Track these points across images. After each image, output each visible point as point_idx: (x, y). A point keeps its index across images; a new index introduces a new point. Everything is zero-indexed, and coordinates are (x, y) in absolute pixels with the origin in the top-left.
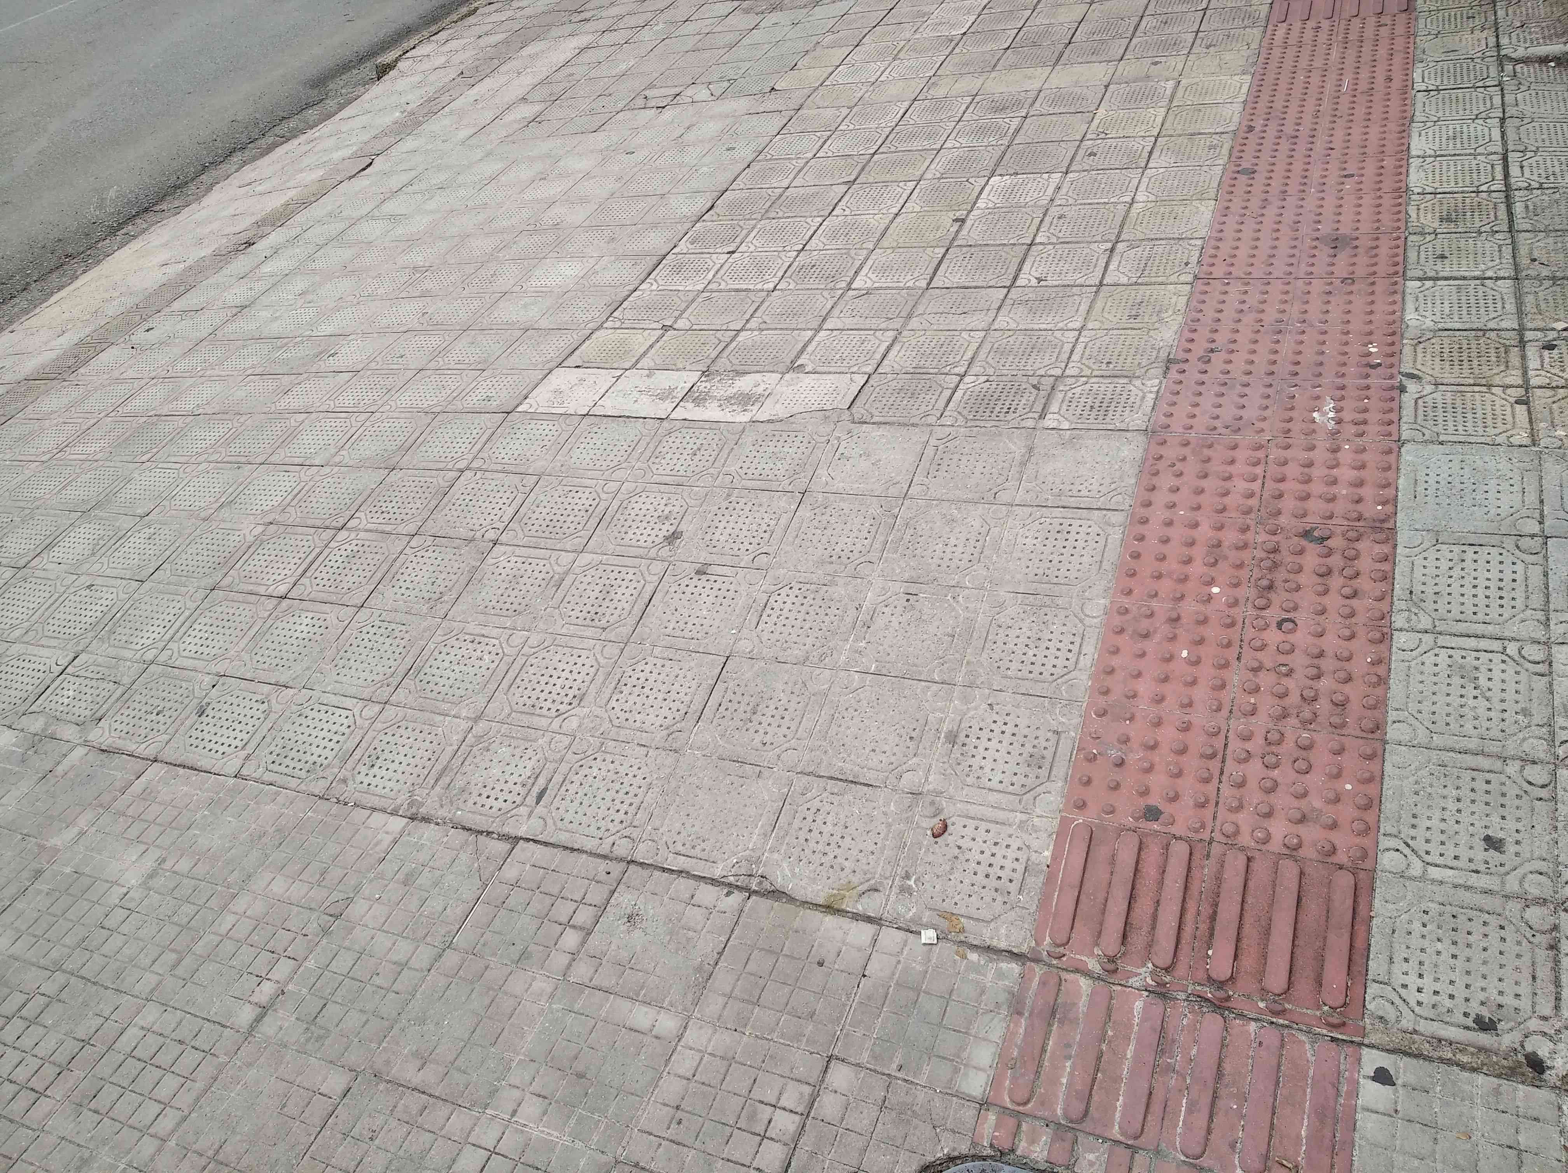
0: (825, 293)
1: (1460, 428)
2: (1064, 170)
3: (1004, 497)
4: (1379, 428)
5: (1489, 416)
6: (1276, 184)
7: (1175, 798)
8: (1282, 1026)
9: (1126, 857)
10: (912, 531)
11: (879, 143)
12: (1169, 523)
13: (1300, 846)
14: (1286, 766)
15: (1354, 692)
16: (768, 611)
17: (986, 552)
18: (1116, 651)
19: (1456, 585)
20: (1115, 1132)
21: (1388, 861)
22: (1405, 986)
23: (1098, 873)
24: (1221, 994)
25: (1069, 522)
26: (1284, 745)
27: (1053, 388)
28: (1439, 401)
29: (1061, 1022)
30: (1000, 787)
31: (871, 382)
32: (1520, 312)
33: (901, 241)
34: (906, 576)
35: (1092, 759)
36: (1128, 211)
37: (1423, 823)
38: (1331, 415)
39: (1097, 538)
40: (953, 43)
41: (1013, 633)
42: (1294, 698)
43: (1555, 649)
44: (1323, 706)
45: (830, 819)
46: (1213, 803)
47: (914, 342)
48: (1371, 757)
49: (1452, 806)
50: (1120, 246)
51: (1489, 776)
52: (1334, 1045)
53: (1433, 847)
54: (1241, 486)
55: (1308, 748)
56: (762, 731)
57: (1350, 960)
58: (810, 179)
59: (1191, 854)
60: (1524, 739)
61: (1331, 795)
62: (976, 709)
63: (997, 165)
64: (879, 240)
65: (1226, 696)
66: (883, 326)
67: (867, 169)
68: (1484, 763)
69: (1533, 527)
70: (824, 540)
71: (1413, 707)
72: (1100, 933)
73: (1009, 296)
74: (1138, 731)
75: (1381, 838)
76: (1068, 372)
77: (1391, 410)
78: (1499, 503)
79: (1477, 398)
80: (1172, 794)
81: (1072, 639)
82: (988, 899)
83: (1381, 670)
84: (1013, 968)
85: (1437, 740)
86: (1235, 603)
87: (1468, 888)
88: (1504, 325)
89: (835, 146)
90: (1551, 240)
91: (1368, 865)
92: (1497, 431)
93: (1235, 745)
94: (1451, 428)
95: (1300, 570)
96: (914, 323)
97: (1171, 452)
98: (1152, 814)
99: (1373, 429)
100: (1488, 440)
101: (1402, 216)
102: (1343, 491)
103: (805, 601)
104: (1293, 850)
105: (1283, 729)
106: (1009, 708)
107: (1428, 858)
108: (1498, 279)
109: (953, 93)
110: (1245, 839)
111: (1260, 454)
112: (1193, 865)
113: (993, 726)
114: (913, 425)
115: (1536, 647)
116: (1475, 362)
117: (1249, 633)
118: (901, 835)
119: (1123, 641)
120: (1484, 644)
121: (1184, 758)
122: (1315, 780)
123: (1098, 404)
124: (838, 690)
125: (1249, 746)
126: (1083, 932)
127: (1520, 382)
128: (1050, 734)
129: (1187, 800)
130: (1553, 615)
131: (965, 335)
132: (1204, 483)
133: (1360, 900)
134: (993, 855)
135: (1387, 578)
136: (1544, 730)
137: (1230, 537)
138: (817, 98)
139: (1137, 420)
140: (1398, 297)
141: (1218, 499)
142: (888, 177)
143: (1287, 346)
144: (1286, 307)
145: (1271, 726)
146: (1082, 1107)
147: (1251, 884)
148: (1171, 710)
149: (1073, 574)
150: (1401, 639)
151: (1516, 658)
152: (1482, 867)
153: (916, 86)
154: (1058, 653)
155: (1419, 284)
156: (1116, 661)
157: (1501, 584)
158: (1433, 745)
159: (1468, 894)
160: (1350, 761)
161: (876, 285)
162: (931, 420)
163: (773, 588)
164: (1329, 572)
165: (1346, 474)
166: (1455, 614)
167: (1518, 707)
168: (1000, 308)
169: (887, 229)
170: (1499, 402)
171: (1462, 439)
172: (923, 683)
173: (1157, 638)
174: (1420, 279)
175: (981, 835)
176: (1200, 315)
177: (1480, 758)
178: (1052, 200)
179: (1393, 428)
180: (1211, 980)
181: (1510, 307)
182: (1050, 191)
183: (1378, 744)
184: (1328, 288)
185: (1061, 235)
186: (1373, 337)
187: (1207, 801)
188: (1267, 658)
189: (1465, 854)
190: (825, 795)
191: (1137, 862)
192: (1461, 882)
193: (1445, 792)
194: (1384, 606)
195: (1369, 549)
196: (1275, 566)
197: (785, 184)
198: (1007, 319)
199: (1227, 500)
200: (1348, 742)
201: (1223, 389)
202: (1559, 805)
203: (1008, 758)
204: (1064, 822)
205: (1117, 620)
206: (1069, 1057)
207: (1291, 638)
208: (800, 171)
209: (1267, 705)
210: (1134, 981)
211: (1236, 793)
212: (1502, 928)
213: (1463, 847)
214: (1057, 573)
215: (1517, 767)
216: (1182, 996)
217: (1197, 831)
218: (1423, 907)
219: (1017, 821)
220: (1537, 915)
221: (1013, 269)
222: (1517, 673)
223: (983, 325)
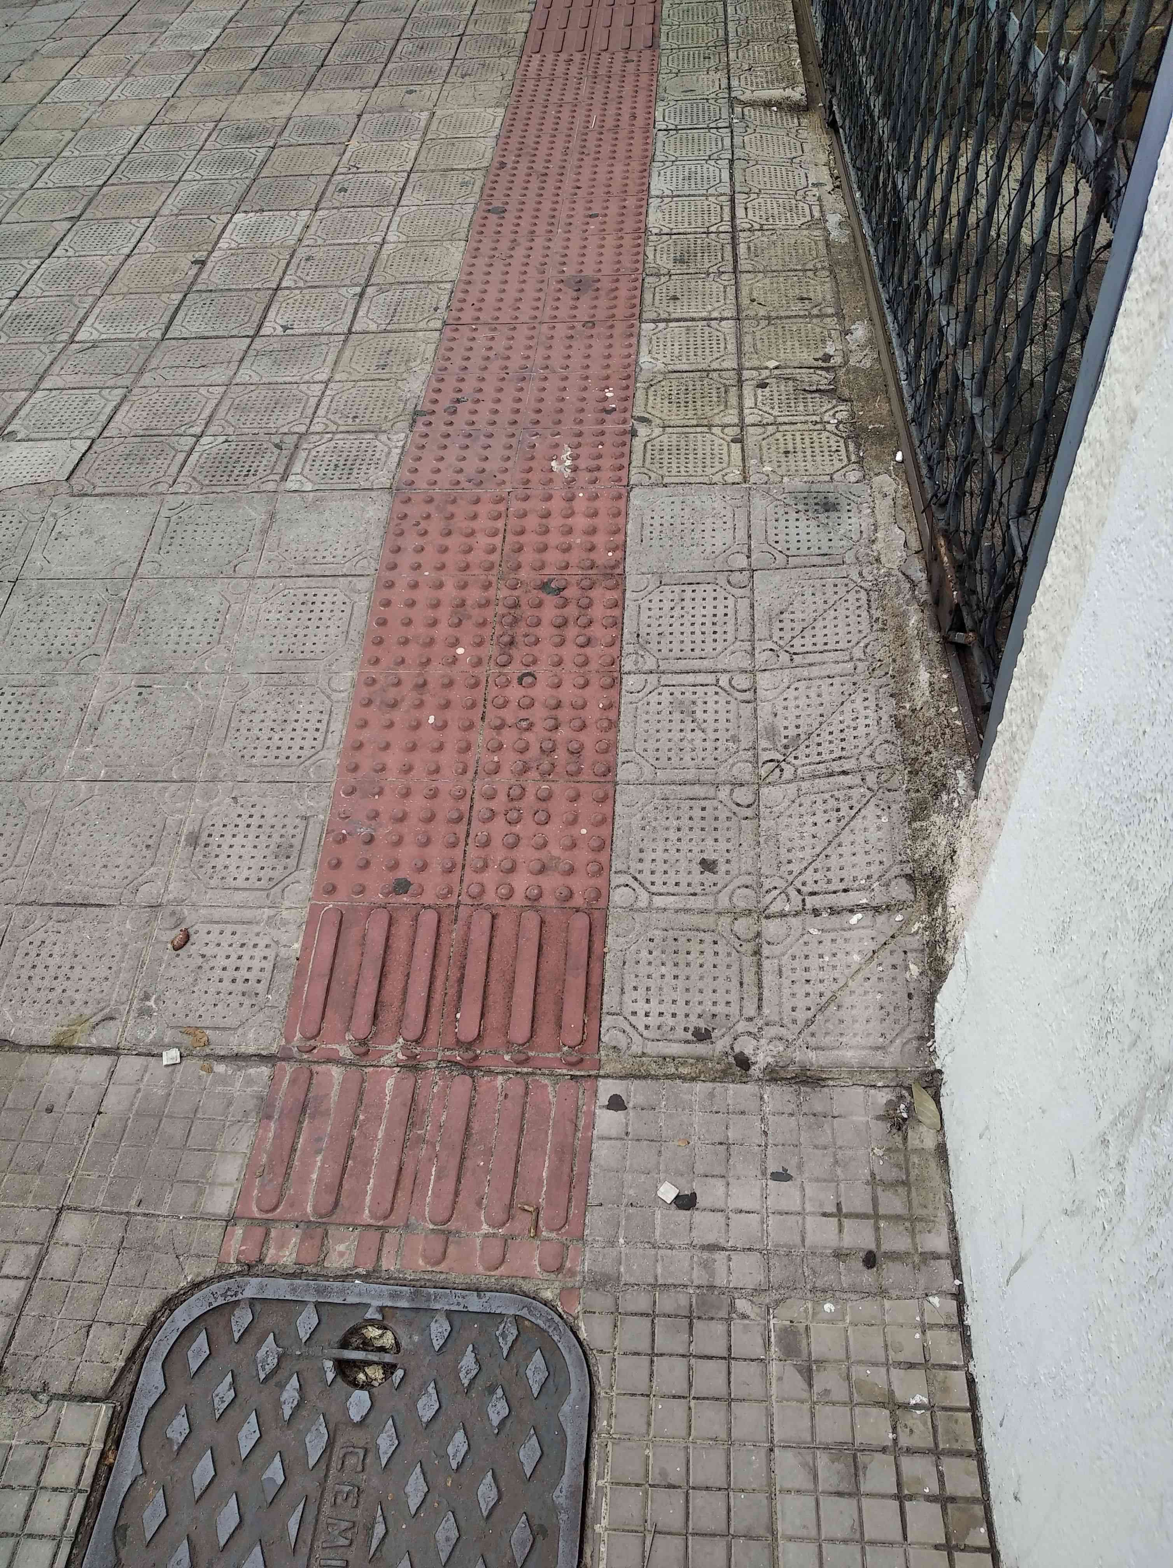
0: (44, 348)
1: (683, 469)
2: (313, 207)
3: (245, 569)
4: (611, 474)
5: (708, 456)
6: (526, 222)
7: (424, 867)
8: (527, 1074)
9: (377, 935)
10: (143, 615)
11: (109, 173)
12: (415, 586)
13: (540, 895)
14: (528, 819)
15: (588, 738)
17: (227, 632)
18: (365, 724)
19: (676, 625)
20: (366, 1217)
21: (619, 897)
22: (634, 1013)
23: (350, 955)
24: (470, 1055)
25: (314, 591)
26: (525, 799)
27: (296, 447)
28: (666, 444)
29: (313, 1117)
30: (246, 885)
31: (94, 447)
32: (739, 352)
33: (133, 285)
34: (138, 666)
35: (342, 840)
36: (379, 252)
37: (649, 856)
38: (568, 463)
39: (343, 607)
40: (195, 59)
41: (257, 717)
42: (534, 751)
43: (759, 676)
44: (561, 756)
45: (57, 950)
46: (460, 866)
47: (145, 400)
48: (603, 800)
49: (673, 835)
50: (370, 291)
51: (703, 803)
52: (573, 1082)
53: (658, 878)
54: (483, 541)
55: (547, 798)
57: (586, 997)
58: (26, 213)
59: (439, 921)
60: (733, 765)
61: (568, 842)
62: (218, 805)
63: (242, 200)
64: (107, 285)
65: (471, 758)
66: (110, 383)
67: (94, 203)
68: (700, 791)
69: (742, 562)
70: (40, 634)
71: (640, 746)
72: (351, 1017)
73: (253, 347)
74: (387, 805)
75: (613, 876)
76: (312, 429)
77: (623, 455)
78: (714, 541)
79: (698, 438)
80: (420, 864)
81: (318, 716)
82: (235, 1005)
83: (612, 715)
84: (263, 1071)
85: (661, 775)
86: (478, 663)
87: (687, 911)
88: (725, 365)
89: (56, 175)
90: (767, 281)
91: (601, 904)
92: (715, 470)
93: (481, 805)
94: (674, 471)
95: (539, 623)
96: (146, 379)
97: (415, 510)
98: (402, 887)
99: (605, 475)
100: (707, 479)
101: (641, 257)
102: (577, 540)
103: (20, 707)
104: (534, 900)
105: (524, 783)
106: (255, 799)
107: (653, 889)
108: (722, 319)
109: (195, 118)
110: (490, 898)
111: (501, 507)
112: (442, 930)
113: (239, 821)
114: (142, 495)
115: (743, 676)
116: (699, 403)
117: (493, 691)
118: (138, 955)
119: (371, 713)
120: (701, 678)
121: (432, 825)
122: (554, 829)
123: (342, 462)
124: (63, 804)
125: (493, 805)
127: (736, 421)
128: (298, 821)
129: (436, 868)
130: (757, 644)
131: (203, 391)
132: (449, 541)
133: (595, 938)
134: (240, 958)
135: (617, 623)
136: (750, 753)
137: (474, 594)
138: (35, 117)
139: (382, 477)
140: (634, 340)
141: (461, 557)
142: (118, 213)
143: (530, 393)
144: (531, 352)
145: (513, 781)
146: (332, 1199)
147: (498, 939)
148: (420, 779)
149: (319, 648)
150: (630, 682)
151: (727, 688)
152: (698, 890)
153: (152, 107)
154: (306, 734)
155: (653, 326)
156: (365, 735)
157: (715, 620)
158: (657, 781)
159: (687, 916)
160: (585, 806)
161: (104, 337)
162: (162, 488)
164: (565, 623)
165: (580, 522)
166: (676, 652)
167: (728, 735)
168: (242, 360)
169: (117, 272)
170: (718, 442)
171: (683, 480)
172: (160, 785)
173: (404, 706)
174: (654, 321)
175: (227, 938)
176: (447, 363)
177: (697, 787)
178: (300, 240)
179: (624, 473)
180: (459, 1043)
181: (732, 347)
182: (298, 230)
183: (609, 787)
184: (570, 333)
185: (308, 278)
186: (609, 382)
187: (454, 866)
188: (509, 715)
189: (684, 879)
190: (50, 924)
191: (387, 939)
192: (681, 906)
193: (668, 823)
194: (614, 651)
195: (601, 596)
196: (516, 621)
198: (249, 372)
199: (470, 557)
200: (584, 788)
201: (468, 441)
202: (762, 822)
203: (254, 852)
204: (314, 910)
205: (365, 692)
206: (318, 1152)
207: (530, 691)
208: (14, 204)
209: (510, 761)
210: (386, 1060)
211: (482, 853)
212: (715, 943)
213: (683, 873)
214: (302, 648)
215: (728, 791)
216: (433, 1064)
217: (445, 897)
218: (650, 936)
219: (265, 917)
220: (743, 926)
221: (256, 318)
222: (728, 702)
223: (224, 379)
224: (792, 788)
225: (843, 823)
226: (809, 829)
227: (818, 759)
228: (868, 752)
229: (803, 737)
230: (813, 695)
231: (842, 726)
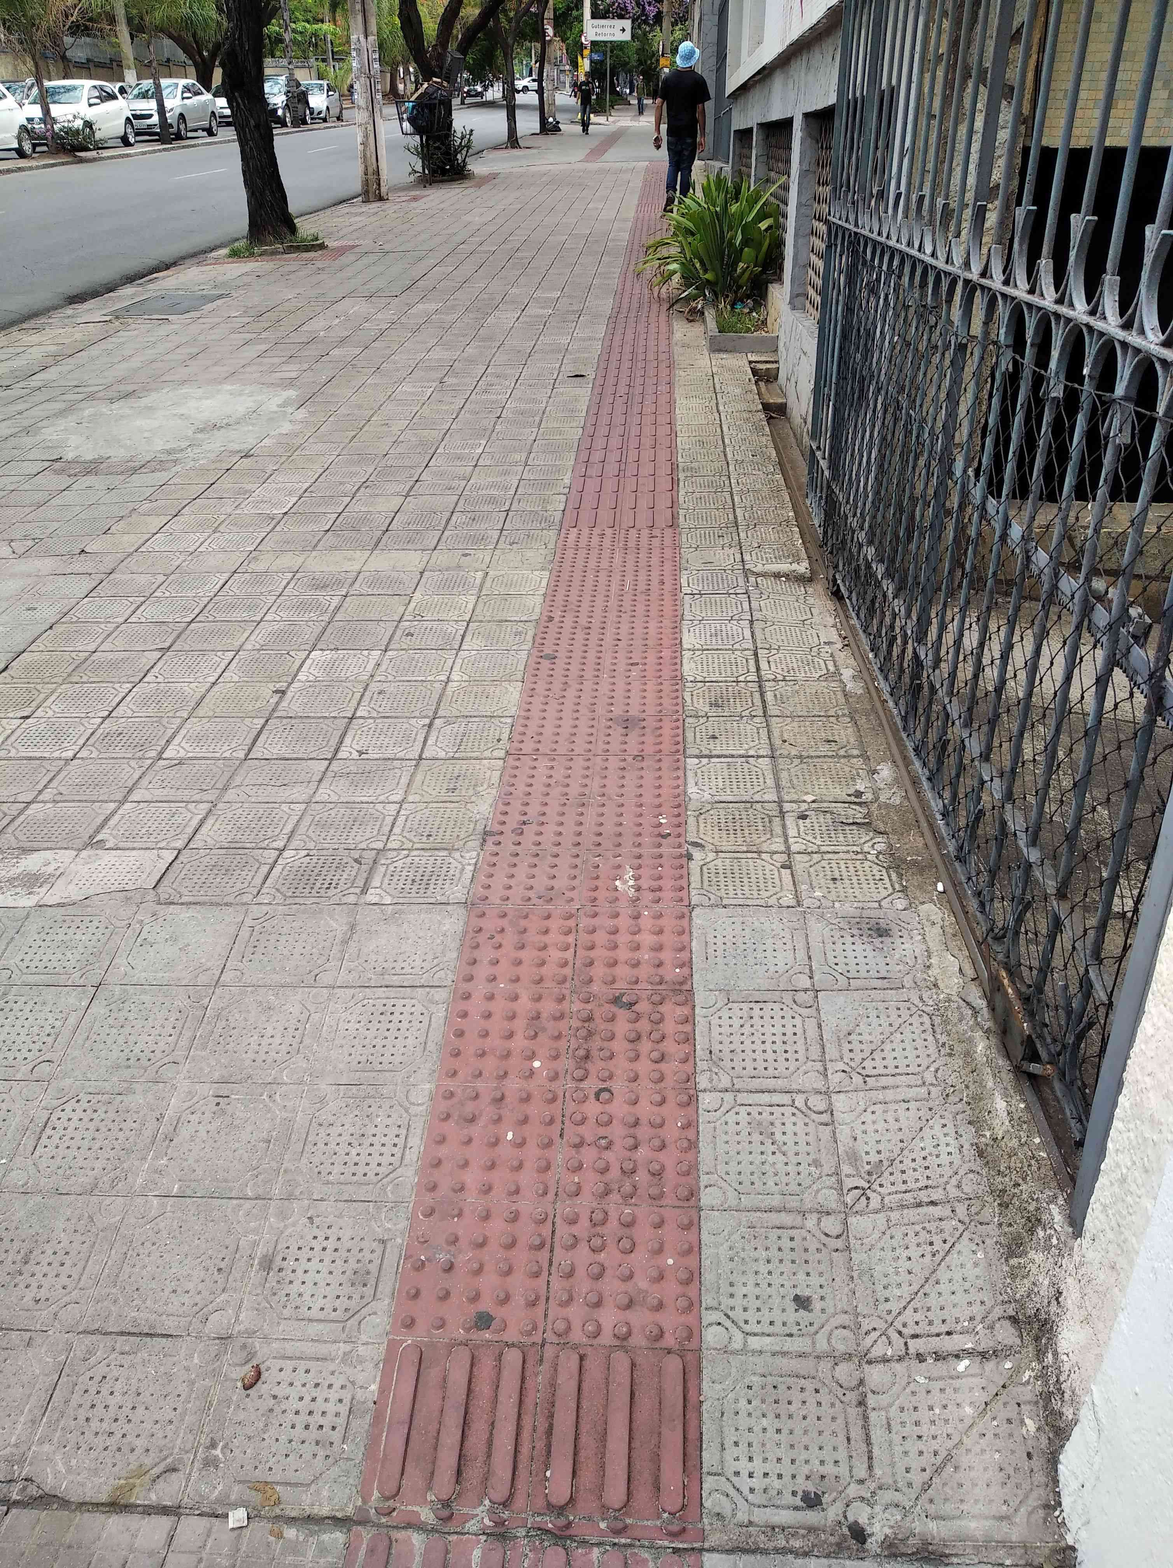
0: (133, 763)
1: (739, 892)
2: (383, 648)
3: (326, 978)
4: (673, 894)
5: (761, 881)
6: (574, 668)
7: (506, 1299)
8: (625, 1545)
9: (458, 1377)
10: (224, 1023)
11: (196, 611)
12: (491, 997)
13: (629, 1334)
14: (611, 1247)
15: (668, 1159)
16: (48, 1131)
17: (307, 1041)
18: (442, 1140)
19: (747, 1043)
21: (712, 1336)
22: (737, 1474)
23: (430, 1400)
24: (562, 1521)
25: (392, 1002)
26: (608, 1224)
27: (375, 862)
28: (720, 868)
30: (321, 1315)
31: (181, 858)
32: (778, 787)
33: (217, 710)
34: (217, 1075)
35: (420, 1267)
36: (444, 689)
37: (740, 1291)
38: (631, 883)
39: (421, 1018)
40: (275, 521)
41: (335, 1131)
42: (614, 1173)
43: (834, 1097)
44: (642, 1177)
45: (118, 1387)
46: (543, 1299)
47: (230, 815)
48: (688, 1227)
49: (763, 1268)
50: (437, 722)
51: (791, 1233)
52: (676, 1557)
53: (752, 1316)
54: (555, 955)
55: (629, 1225)
56: (34, 1285)
57: (685, 1454)
58: (120, 643)
59: (524, 1362)
60: (818, 1191)
61: (655, 1273)
62: (294, 1225)
63: (319, 639)
64: (194, 709)
65: (550, 1178)
66: (196, 798)
67: (183, 636)
68: (786, 1219)
69: (805, 982)
70: (121, 1040)
71: (721, 1168)
72: (433, 1473)
73: (331, 769)
74: (466, 1227)
75: (703, 1312)
76: (389, 846)
77: (681, 877)
78: (776, 961)
79: (750, 863)
80: (502, 1296)
81: (396, 1131)
82: (307, 1456)
83: (691, 1134)
84: (336, 1537)
85: (746, 1201)
86: (555, 1077)
87: (784, 1354)
88: (767, 797)
89: (148, 612)
90: (795, 724)
91: (693, 1345)
92: (768, 894)
93: (562, 1230)
94: (731, 894)
95: (612, 1038)
96: (230, 795)
97: (490, 924)
98: (484, 1321)
99: (667, 895)
100: (762, 902)
101: (680, 700)
102: (645, 956)
103: (95, 1115)
104: (623, 1340)
105: (606, 1207)
106: (331, 1219)
107: (747, 1328)
108: (759, 757)
109: (274, 568)
110: (577, 1336)
111: (571, 923)
112: (527, 1374)
113: (314, 1243)
114: (226, 904)
115: (819, 1097)
116: (746, 832)
117: (571, 1107)
118: (206, 1394)
119: (450, 1127)
120: (777, 1098)
121: (514, 1252)
122: (640, 1257)
123: (419, 877)
124: (133, 1221)
125: (575, 1230)
126: (414, 1477)
127: (783, 848)
128: (375, 1245)
129: (519, 1300)
130: (829, 1065)
131: (285, 807)
132: (523, 954)
133: (689, 1385)
134: (314, 1400)
135: (689, 1039)
136: (833, 1179)
137: (548, 1007)
138: (131, 562)
139: (458, 892)
140: (680, 773)
141: (534, 969)
142: (205, 646)
143: (590, 817)
144: (587, 781)
145: (594, 1204)
147: (585, 1386)
148: (499, 1200)
149: (397, 1059)
150: (706, 1100)
151: (804, 1109)
152: (794, 1330)
153: (235, 559)
154: (383, 1150)
155: (696, 761)
156: (443, 1151)
157: (785, 1039)
158: (742, 1207)
159: (785, 1361)
160: (670, 1234)
161: (190, 755)
162: (247, 898)
163: (55, 1103)
164: (639, 1038)
165: (647, 939)
166: (750, 1071)
167: (810, 1159)
168: (321, 779)
169: (203, 697)
170: (768, 867)
171: (741, 902)
172: (235, 1202)
173: (482, 1122)
174: (697, 757)
175: (300, 1377)
176: (512, 789)
177: (783, 1214)
178: (372, 676)
179: (684, 894)
180: (550, 1506)
181: (770, 782)
182: (370, 667)
183: (693, 1213)
184: (623, 764)
185: (381, 709)
186: (662, 809)
187: (537, 1298)
188: (588, 1132)
189: (779, 1318)
190: (113, 1356)
191: (470, 1382)
192: (778, 1349)
193: (756, 1254)
194: (688, 1068)
195: (672, 1011)
196: (590, 1034)
197: (92, 647)
198: (329, 792)
199: (544, 970)
200: (668, 1213)
201: (535, 860)
202: (853, 1254)
203: (330, 1279)
204: (392, 1346)
205: (443, 1105)
207: (608, 1108)
208: (109, 636)
209: (591, 1181)
210: (472, 1526)
211: (566, 1284)
212: (817, 1391)
213: (777, 1312)
214: (381, 1059)
215: (815, 1221)
216: (522, 1532)
217: (529, 1333)
218: (747, 1381)
219: (340, 1353)
220: (844, 1371)
221: (334, 742)
222: (806, 1124)
223: (304, 797)
224: (881, 1218)
225: (938, 1258)
226: (904, 1265)
227: (904, 1187)
228: (954, 1182)
229: (886, 1163)
230: (891, 1120)
231: (923, 1154)
